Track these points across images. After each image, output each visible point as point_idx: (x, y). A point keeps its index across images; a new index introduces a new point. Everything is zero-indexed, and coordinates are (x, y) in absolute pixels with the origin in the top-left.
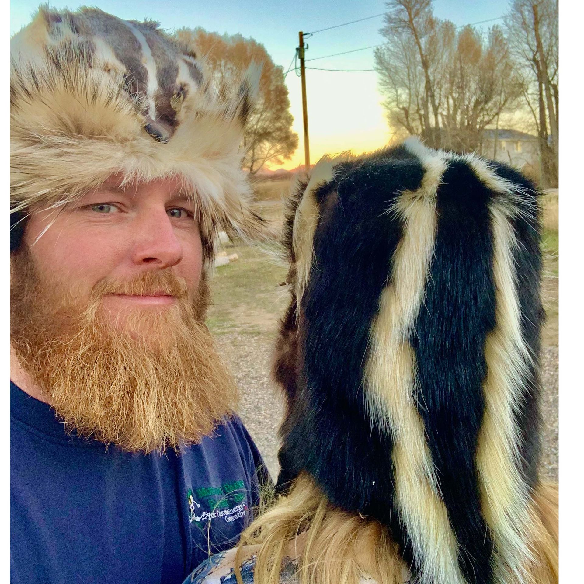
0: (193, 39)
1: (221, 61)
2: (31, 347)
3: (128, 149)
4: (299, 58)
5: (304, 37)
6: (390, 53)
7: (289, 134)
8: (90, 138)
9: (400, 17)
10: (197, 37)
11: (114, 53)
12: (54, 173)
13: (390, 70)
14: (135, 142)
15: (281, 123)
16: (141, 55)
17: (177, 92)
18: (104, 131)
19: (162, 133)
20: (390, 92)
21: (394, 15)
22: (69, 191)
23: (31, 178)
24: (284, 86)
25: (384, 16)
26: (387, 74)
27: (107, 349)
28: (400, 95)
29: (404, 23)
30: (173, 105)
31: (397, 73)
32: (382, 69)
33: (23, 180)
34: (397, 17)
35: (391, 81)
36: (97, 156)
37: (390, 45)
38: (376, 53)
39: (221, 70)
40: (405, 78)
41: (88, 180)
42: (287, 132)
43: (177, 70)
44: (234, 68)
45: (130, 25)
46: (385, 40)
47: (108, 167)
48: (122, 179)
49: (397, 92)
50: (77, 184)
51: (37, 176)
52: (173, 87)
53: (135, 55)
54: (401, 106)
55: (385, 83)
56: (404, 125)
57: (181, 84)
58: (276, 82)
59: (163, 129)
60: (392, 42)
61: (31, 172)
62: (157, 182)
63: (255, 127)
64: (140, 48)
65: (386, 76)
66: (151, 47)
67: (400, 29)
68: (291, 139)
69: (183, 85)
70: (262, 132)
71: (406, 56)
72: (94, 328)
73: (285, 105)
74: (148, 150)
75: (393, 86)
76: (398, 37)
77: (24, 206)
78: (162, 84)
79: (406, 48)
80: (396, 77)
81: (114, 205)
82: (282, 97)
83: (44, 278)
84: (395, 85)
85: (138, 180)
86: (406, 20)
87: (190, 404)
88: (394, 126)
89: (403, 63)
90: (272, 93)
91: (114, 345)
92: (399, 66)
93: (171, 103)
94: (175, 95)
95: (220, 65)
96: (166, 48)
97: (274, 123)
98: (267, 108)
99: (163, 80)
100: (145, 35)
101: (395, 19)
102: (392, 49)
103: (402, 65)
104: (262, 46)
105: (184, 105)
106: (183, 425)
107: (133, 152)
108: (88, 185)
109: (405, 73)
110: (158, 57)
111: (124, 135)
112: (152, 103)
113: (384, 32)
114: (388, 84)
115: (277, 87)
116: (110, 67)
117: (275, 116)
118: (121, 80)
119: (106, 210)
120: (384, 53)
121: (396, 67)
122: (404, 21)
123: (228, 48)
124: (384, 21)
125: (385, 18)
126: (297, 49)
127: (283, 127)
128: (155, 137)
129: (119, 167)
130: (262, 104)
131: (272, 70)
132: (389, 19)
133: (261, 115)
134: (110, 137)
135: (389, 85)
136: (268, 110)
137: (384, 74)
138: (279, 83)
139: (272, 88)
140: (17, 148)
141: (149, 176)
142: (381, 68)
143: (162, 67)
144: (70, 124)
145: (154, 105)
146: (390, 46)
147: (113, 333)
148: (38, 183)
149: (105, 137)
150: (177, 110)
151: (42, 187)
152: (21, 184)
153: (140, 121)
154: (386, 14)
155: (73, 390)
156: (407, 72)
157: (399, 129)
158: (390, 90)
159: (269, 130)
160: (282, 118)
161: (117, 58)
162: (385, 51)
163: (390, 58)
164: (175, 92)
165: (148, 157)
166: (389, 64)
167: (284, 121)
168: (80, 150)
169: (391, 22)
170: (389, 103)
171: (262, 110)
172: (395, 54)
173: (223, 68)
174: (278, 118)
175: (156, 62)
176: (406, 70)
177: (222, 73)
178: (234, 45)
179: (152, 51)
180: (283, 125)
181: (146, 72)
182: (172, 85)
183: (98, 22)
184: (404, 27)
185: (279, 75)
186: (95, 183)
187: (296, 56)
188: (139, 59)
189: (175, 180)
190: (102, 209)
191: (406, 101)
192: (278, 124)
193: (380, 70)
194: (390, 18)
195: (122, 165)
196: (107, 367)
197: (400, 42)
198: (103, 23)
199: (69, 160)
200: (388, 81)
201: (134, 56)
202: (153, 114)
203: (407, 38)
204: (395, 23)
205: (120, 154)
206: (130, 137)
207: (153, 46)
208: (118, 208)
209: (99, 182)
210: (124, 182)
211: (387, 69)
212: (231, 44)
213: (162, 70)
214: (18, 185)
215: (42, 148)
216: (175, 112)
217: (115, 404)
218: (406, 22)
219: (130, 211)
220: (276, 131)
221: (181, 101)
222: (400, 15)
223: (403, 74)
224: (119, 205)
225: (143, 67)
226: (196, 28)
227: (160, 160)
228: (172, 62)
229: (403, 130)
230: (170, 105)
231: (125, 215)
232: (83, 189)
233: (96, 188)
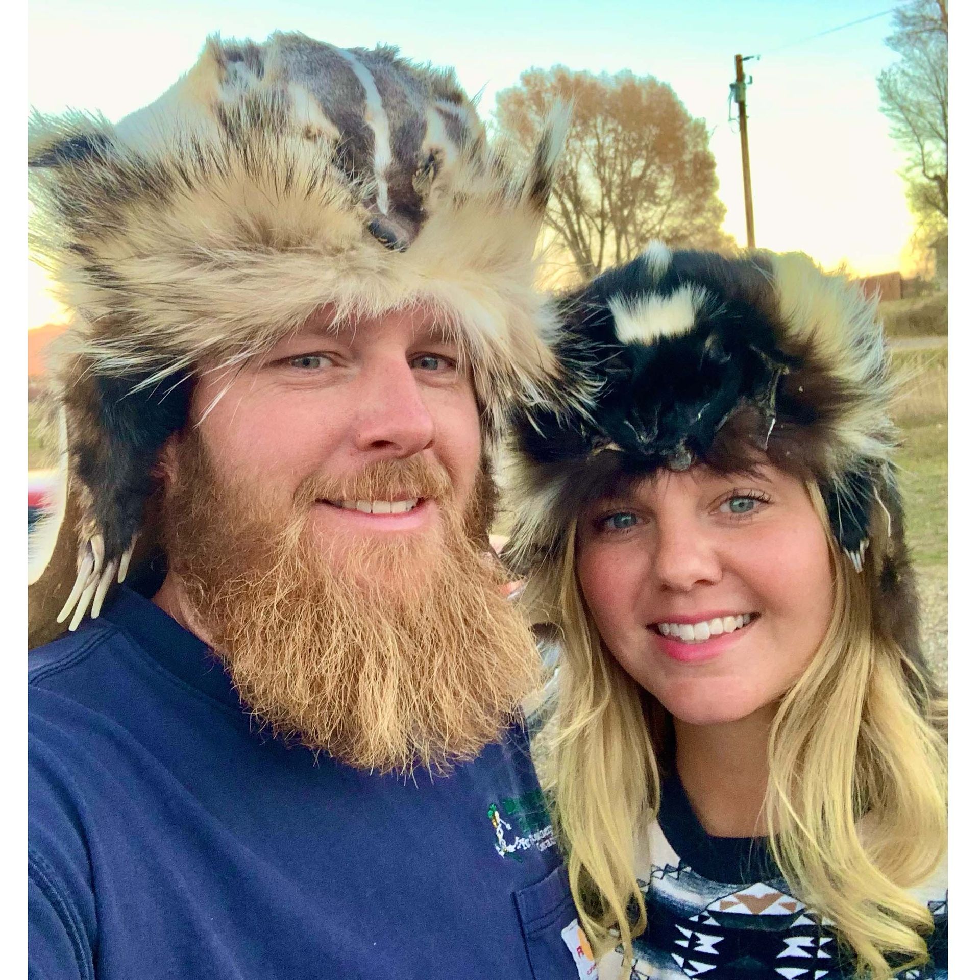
0: (549, 85)
1: (596, 119)
2: (205, 590)
3: (344, 265)
4: (736, 101)
5: (744, 63)
6: (906, 79)
7: (720, 237)
8: (283, 251)
9: (924, 14)
10: (554, 80)
11: (321, 107)
12: (228, 309)
13: (909, 110)
14: (353, 253)
15: (705, 218)
16: (364, 109)
17: (424, 165)
18: (305, 238)
19: (396, 235)
20: (910, 149)
21: (912, 9)
22: (252, 338)
23: (195, 318)
24: (709, 153)
25: (894, 13)
26: (902, 116)
27: (318, 596)
28: (929, 154)
29: (932, 23)
30: (417, 185)
31: (920, 113)
32: (893, 110)
33: (183, 322)
34: (918, 14)
35: (910, 129)
36: (293, 279)
37: (907, 65)
38: (881, 81)
39: (597, 135)
40: (938, 122)
41: (280, 317)
42: (715, 234)
43: (424, 127)
44: (620, 128)
45: (351, 58)
46: (897, 56)
47: (310, 297)
48: (335, 314)
49: (922, 147)
50: (264, 325)
51: (204, 314)
52: (417, 156)
53: (355, 109)
54: (931, 174)
55: (900, 134)
56: (938, 208)
57: (431, 150)
58: (695, 146)
59: (399, 229)
60: (910, 59)
61: (194, 309)
62: (391, 315)
63: (658, 228)
64: (363, 96)
65: (900, 120)
66: (382, 92)
67: (924, 36)
68: (722, 246)
69: (434, 151)
70: (670, 237)
71: (937, 82)
72: (297, 559)
73: (711, 186)
74: (375, 263)
75: (916, 138)
76: (921, 50)
77: (186, 362)
78: (398, 153)
79: (937, 68)
80: (921, 122)
81: (324, 357)
82: (706, 172)
83: (221, 479)
84: (918, 136)
85: (359, 315)
86: (936, 17)
87: (456, 694)
88: (919, 210)
89: (934, 95)
90: (687, 166)
91: (327, 590)
92: (926, 102)
93: (413, 183)
94: (420, 171)
95: (595, 127)
96: (407, 91)
97: (692, 218)
98: (678, 194)
99: (400, 146)
100: (373, 73)
101: (914, 17)
102: (910, 71)
103: (930, 98)
104: (669, 87)
105: (436, 184)
106: (444, 730)
107: (353, 269)
108: (283, 325)
109: (937, 114)
110: (394, 108)
111: (335, 242)
112: (383, 187)
113: (894, 42)
114: (905, 134)
115: (696, 155)
116: (314, 131)
117: (693, 206)
118: (329, 150)
119: (313, 364)
120: (896, 80)
121: (918, 103)
122: (932, 20)
123: (608, 96)
124: (894, 24)
125: (895, 17)
126: (732, 86)
127: (708, 225)
128: (385, 243)
129: (329, 295)
130: (669, 187)
131: (686, 126)
132: (903, 19)
133: (669, 207)
134: (314, 247)
135: (907, 136)
136: (681, 196)
137: (897, 117)
138: (700, 149)
139: (687, 157)
140: (172, 271)
141: (377, 307)
142: (890, 107)
143: (399, 124)
144: (253, 229)
145: (386, 189)
146: (905, 67)
147: (327, 572)
148: (206, 325)
149: (306, 247)
150: (424, 194)
151: (213, 332)
152: (180, 328)
153: (359, 217)
154: (898, 11)
155: (264, 662)
156: (941, 112)
157: (928, 216)
158: (909, 145)
159: (683, 232)
160: (707, 209)
161: (326, 116)
162: (898, 76)
163: (906, 88)
164: (419, 164)
165: (378, 276)
166: (904, 99)
167: (710, 215)
168: (265, 271)
169: (908, 24)
170: (909, 169)
171: (668, 198)
172: (917, 80)
173: (599, 130)
174: (698, 210)
175: (389, 117)
176: (940, 107)
177: (598, 139)
178: (619, 89)
179: (384, 100)
180: (708, 221)
181: (372, 135)
182: (415, 154)
183: (299, 58)
184: (932, 31)
185: (700, 135)
186: (292, 322)
187: (730, 98)
188: (362, 115)
189: (421, 311)
190: (306, 364)
191: (941, 164)
192: (699, 221)
193: (888, 110)
194: (905, 16)
195: (334, 291)
196: (317, 627)
197: (925, 58)
198: (305, 58)
199: (251, 287)
200: (904, 129)
201: (353, 110)
202: (383, 203)
203: (938, 50)
204: (914, 24)
205: (330, 275)
206: (345, 245)
207: (385, 90)
208: (330, 359)
209: (299, 320)
210: (337, 319)
211: (902, 108)
212: (613, 87)
213: (399, 131)
214: (177, 330)
215: (211, 270)
216: (421, 199)
217: (329, 688)
218: (936, 22)
219: (350, 365)
220: (696, 231)
221: (431, 179)
222: (924, 10)
223: (933, 115)
224: (332, 356)
225: (367, 128)
226: (552, 68)
227: (397, 280)
228: (416, 115)
229: (936, 216)
230: (412, 188)
231: (343, 371)
232: (275, 332)
233: (293, 331)
